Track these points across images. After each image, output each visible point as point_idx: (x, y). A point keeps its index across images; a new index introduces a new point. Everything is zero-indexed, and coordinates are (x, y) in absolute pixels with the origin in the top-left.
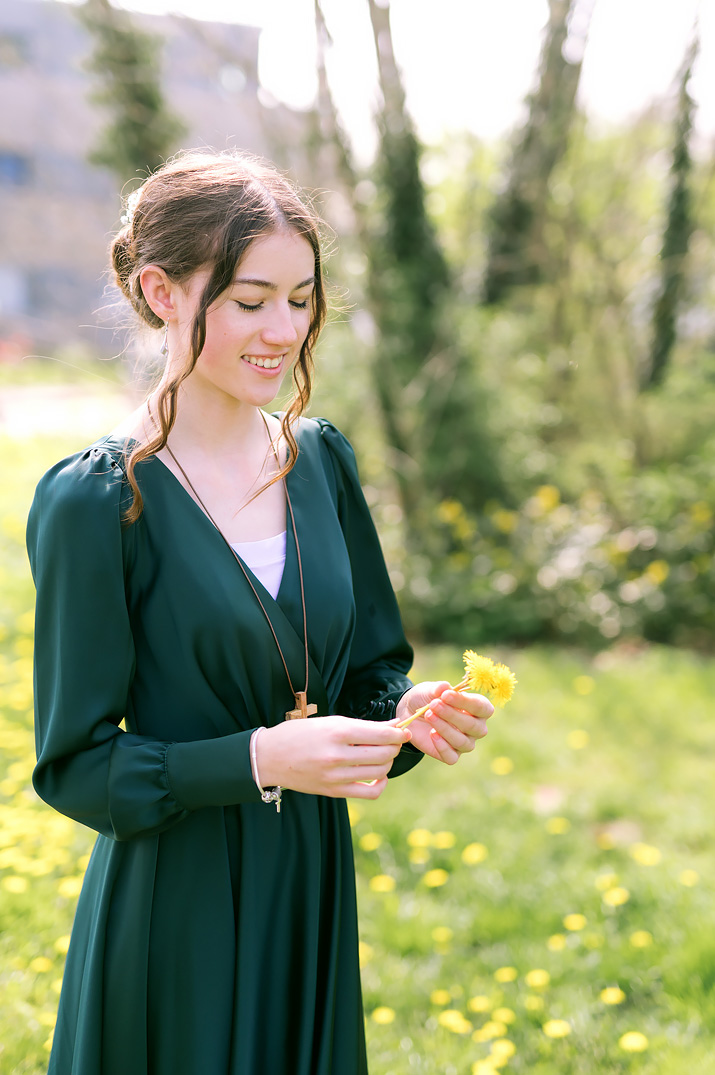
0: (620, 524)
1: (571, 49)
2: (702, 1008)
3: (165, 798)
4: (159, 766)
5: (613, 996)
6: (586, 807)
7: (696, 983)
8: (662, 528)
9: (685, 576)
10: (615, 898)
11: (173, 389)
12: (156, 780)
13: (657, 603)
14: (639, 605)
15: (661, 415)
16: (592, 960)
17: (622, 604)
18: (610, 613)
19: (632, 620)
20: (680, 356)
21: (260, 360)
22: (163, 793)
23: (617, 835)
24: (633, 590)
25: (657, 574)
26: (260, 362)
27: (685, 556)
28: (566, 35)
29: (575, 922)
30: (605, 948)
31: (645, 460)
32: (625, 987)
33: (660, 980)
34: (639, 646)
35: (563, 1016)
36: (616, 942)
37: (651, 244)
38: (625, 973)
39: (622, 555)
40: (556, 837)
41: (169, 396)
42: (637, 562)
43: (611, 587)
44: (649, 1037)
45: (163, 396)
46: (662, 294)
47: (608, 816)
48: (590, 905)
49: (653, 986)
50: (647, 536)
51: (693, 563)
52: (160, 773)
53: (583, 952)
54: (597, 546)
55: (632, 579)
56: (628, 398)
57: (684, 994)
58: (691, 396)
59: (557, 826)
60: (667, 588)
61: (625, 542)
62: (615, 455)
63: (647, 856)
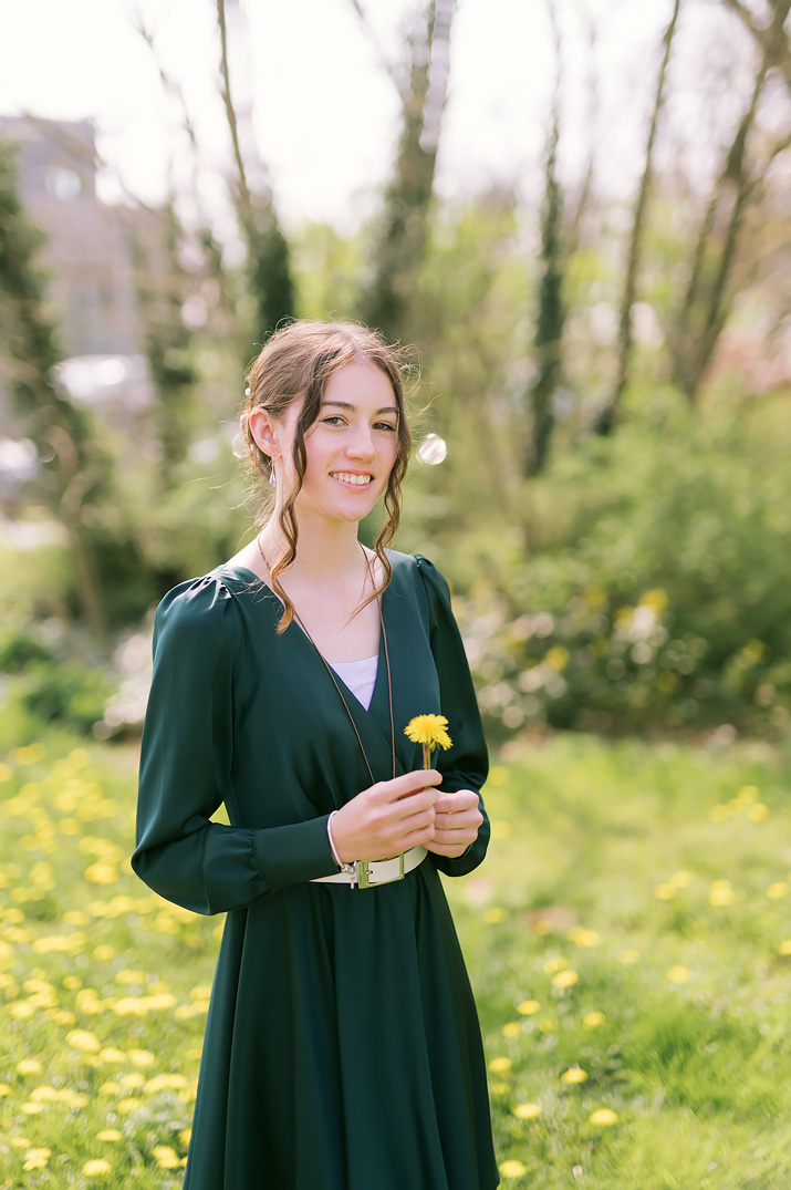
0: (515, 613)
1: (425, 139)
2: (664, 1081)
3: (256, 878)
4: (249, 850)
5: (576, 1075)
6: (519, 897)
7: (654, 1055)
8: (559, 613)
9: (584, 662)
10: (566, 979)
11: (290, 507)
12: (247, 862)
13: (558, 688)
14: (541, 693)
15: (549, 500)
16: (550, 1042)
17: (523, 694)
18: (512, 703)
19: (535, 708)
20: (559, 440)
21: (347, 476)
22: (253, 874)
23: (552, 921)
24: (534, 678)
25: (556, 660)
26: (347, 478)
27: (582, 641)
28: (423, 126)
29: (528, 1007)
30: (560, 1031)
31: (535, 547)
32: (585, 1065)
33: (618, 1056)
34: (544, 735)
35: (530, 1099)
36: (570, 1023)
37: (523, 330)
38: (585, 1053)
39: (520, 644)
40: (494, 926)
41: (287, 513)
42: (535, 650)
43: (511, 676)
44: (617, 1112)
45: (282, 514)
46: (538, 381)
47: (542, 903)
48: (540, 990)
49: (612, 1064)
50: (542, 623)
51: (590, 647)
52: (250, 856)
53: (539, 1036)
54: (494, 636)
55: (531, 666)
56: (513, 484)
57: (645, 1067)
58: (578, 480)
59: (495, 916)
60: (568, 673)
61: (521, 631)
62: (503, 544)
63: (587, 938)
